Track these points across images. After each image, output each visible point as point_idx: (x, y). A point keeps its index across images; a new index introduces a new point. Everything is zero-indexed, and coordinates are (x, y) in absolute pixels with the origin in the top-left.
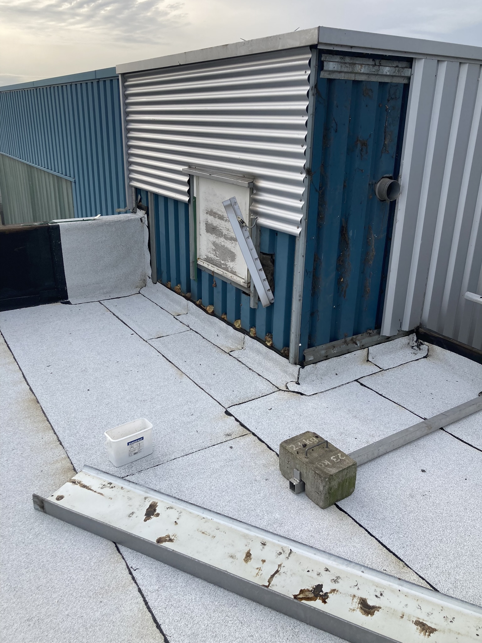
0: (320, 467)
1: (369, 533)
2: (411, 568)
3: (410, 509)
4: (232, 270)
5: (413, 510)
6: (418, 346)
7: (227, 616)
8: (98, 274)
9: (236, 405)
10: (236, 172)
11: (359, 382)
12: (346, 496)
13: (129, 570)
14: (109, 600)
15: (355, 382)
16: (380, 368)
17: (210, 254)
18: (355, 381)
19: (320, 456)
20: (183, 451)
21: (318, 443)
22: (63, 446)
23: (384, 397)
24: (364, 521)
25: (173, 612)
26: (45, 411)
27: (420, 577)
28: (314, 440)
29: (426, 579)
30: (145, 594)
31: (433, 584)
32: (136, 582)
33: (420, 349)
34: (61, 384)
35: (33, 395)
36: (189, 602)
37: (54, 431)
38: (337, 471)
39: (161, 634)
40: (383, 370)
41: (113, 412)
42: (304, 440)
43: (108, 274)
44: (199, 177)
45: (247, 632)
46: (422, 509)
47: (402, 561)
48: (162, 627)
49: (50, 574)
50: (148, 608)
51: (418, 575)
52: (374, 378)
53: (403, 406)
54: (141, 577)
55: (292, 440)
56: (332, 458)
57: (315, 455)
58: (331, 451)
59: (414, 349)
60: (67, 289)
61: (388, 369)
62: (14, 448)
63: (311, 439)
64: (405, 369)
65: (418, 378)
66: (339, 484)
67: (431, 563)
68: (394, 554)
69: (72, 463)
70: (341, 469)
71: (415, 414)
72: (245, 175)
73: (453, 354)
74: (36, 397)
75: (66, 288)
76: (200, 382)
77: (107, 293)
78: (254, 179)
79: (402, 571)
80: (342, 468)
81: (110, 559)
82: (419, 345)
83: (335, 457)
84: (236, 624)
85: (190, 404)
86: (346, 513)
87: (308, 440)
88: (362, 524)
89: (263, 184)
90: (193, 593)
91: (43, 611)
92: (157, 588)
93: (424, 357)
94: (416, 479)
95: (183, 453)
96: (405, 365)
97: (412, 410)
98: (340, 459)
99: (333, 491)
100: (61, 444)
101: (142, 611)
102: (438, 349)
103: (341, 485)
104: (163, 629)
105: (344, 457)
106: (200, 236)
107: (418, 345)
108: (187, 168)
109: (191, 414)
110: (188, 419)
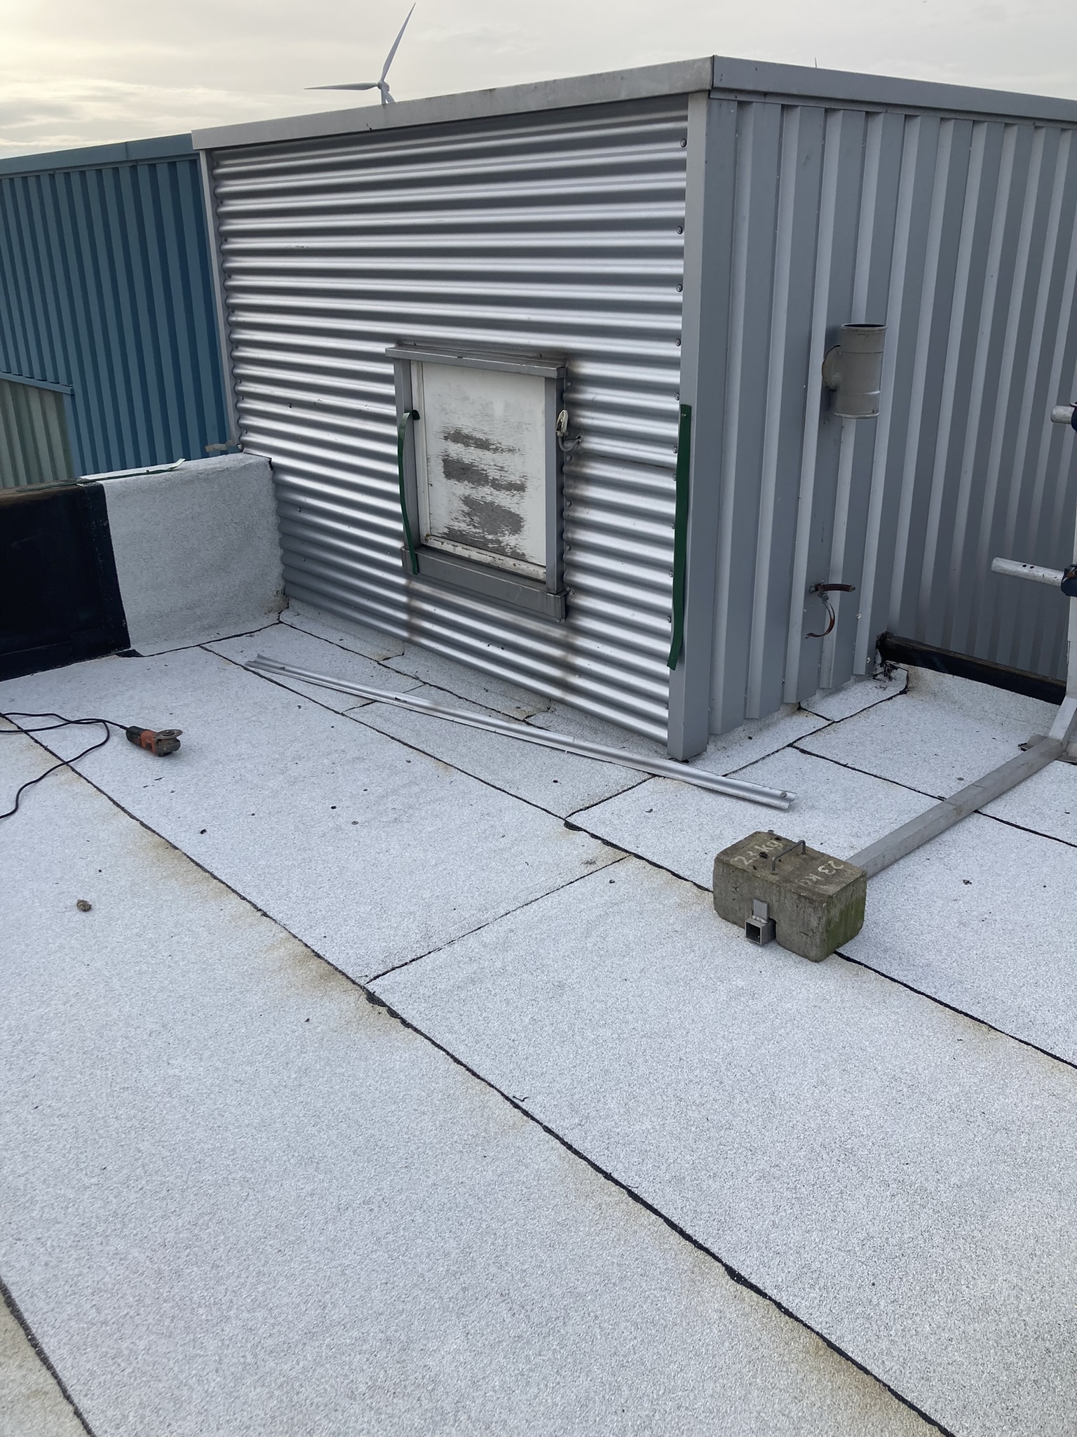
0: (805, 886)
1: (912, 989)
2: (1001, 1032)
3: (968, 943)
4: (514, 552)
5: (972, 944)
6: (887, 674)
7: (720, 1144)
8: (188, 587)
9: (581, 810)
10: (521, 349)
11: (797, 748)
12: (852, 938)
13: (512, 1102)
14: (499, 1152)
15: (790, 748)
16: (828, 720)
17: (456, 524)
18: (788, 746)
19: (798, 869)
20: (515, 898)
21: (784, 848)
22: (271, 918)
23: (853, 769)
24: (897, 972)
25: (624, 1153)
26: (199, 862)
27: (1021, 1041)
28: (774, 844)
29: (1032, 1042)
30: (561, 1134)
31: (1047, 1048)
32: (533, 1119)
33: (890, 679)
34: (206, 810)
35: (157, 836)
36: (645, 1134)
37: (240, 896)
38: (839, 889)
39: (618, 1187)
40: (834, 722)
41: (342, 847)
42: (757, 847)
43: (209, 587)
44: (422, 362)
45: (766, 1161)
46: (989, 941)
47: (983, 1022)
48: (615, 1175)
49: (365, 1128)
50: (576, 1152)
51: (1016, 1039)
52: (821, 738)
53: (892, 780)
54: (540, 1109)
55: (734, 849)
56: (820, 869)
57: (788, 868)
58: (813, 859)
59: (878, 680)
60: (126, 625)
61: (842, 720)
62: (172, 934)
63: (768, 844)
64: (873, 716)
65: (902, 731)
66: (841, 914)
67: (1032, 1020)
68: (966, 1015)
69: (306, 945)
70: (844, 885)
71: (919, 792)
72: (542, 355)
73: (959, 680)
74: (164, 838)
75: (126, 622)
76: (490, 778)
77: (211, 627)
78: (565, 360)
79: (988, 1037)
80: (845, 883)
81: (467, 1091)
82: (888, 670)
83: (823, 867)
84: (741, 1153)
85: (490, 819)
86: (859, 963)
87: (763, 846)
88: (895, 978)
89: (589, 369)
90: (645, 1119)
91: (385, 1184)
92: (577, 1120)
93: (901, 693)
94: (961, 896)
95: (519, 902)
96: (870, 709)
97: (913, 786)
98: (836, 870)
99: (832, 926)
100: (265, 914)
101: (567, 1159)
102: (927, 674)
103: (845, 915)
104: (618, 1179)
105: (840, 866)
106: (430, 487)
107: (885, 671)
108: (392, 346)
109: (501, 835)
110: (498, 844)
